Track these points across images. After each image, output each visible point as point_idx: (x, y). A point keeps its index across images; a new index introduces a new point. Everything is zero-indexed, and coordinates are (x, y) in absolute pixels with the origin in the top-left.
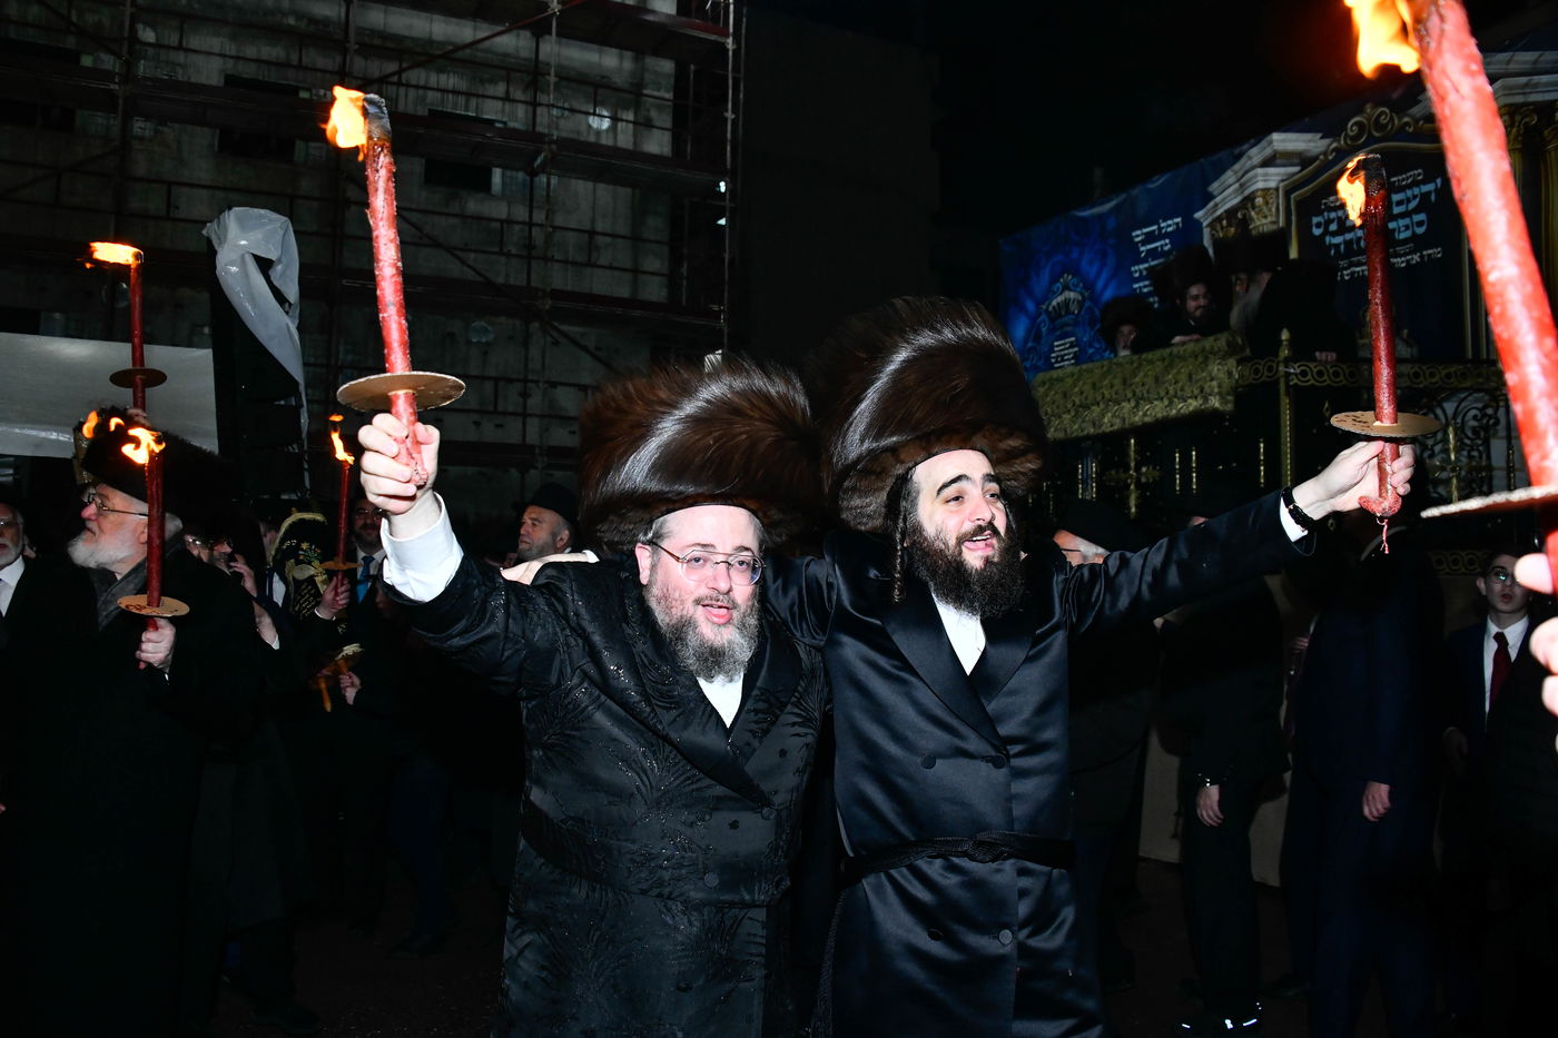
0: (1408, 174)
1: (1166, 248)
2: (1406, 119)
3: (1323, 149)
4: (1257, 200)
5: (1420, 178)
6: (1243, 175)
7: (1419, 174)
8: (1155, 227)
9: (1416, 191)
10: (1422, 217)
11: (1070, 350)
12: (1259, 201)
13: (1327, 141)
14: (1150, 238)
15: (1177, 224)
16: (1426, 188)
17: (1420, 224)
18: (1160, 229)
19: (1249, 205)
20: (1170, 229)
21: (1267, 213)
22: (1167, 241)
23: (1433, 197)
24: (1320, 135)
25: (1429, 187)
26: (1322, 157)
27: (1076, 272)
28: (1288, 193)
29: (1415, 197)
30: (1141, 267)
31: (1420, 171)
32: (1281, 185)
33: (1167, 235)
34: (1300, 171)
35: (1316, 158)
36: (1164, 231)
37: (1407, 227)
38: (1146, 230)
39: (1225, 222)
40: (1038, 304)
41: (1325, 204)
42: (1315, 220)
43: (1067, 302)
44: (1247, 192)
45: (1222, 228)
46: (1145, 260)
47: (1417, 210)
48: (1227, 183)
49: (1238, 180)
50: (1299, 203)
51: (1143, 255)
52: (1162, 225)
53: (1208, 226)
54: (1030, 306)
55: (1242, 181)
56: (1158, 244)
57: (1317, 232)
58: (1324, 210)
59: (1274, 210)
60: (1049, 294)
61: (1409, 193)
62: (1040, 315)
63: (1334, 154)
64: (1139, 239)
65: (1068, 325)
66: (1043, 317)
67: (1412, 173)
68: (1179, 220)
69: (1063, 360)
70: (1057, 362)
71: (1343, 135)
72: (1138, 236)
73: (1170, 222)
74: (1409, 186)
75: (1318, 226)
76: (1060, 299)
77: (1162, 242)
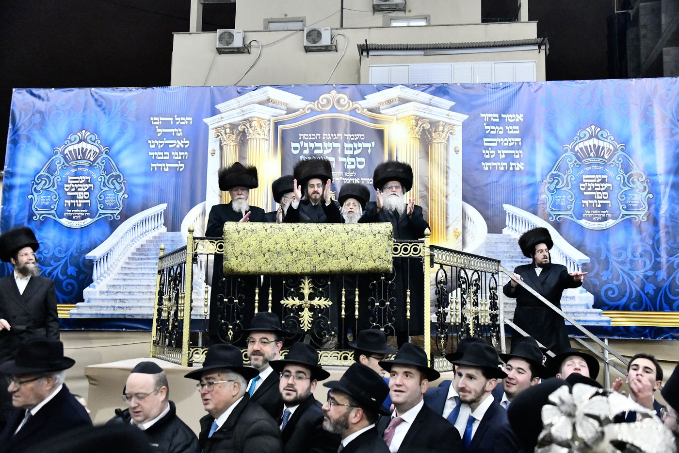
0: (356, 135)
1: (179, 135)
2: (356, 105)
3: (303, 106)
4: (254, 122)
5: (362, 139)
6: (244, 106)
7: (362, 137)
8: (171, 119)
9: (360, 145)
10: (362, 160)
11: (85, 185)
12: (254, 124)
13: (307, 102)
14: (166, 125)
15: (189, 121)
16: (366, 145)
17: (360, 163)
18: (175, 121)
19: (248, 125)
20: (182, 123)
21: (260, 132)
22: (180, 130)
23: (369, 151)
24: (302, 97)
25: (368, 145)
26: (301, 110)
27: (95, 132)
28: (277, 124)
29: (359, 148)
30: (157, 142)
31: (363, 135)
32: (272, 119)
33: (180, 126)
34: (286, 114)
35: (298, 110)
36: (177, 123)
37: (353, 163)
38: (161, 119)
39: (228, 131)
40: (53, 146)
41: (302, 137)
42: (293, 145)
43: (84, 152)
44: (246, 117)
45: (226, 134)
46: (161, 138)
47: (359, 155)
48: (232, 107)
49: (240, 107)
50: (283, 131)
51: (159, 135)
52: (177, 119)
53: (212, 129)
54: (46, 146)
55: (244, 108)
56: (173, 130)
57: (296, 152)
58: (301, 140)
59: (266, 132)
60: (66, 140)
61: (356, 145)
62: (56, 153)
63: (310, 110)
64: (157, 123)
65: (83, 166)
66: (59, 156)
67: (358, 135)
68: (190, 119)
69: (76, 191)
70: (70, 191)
71: (317, 101)
72: (155, 121)
73: (183, 119)
74: (356, 142)
75: (296, 149)
76: (76, 147)
77: (176, 130)
